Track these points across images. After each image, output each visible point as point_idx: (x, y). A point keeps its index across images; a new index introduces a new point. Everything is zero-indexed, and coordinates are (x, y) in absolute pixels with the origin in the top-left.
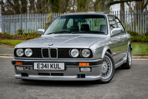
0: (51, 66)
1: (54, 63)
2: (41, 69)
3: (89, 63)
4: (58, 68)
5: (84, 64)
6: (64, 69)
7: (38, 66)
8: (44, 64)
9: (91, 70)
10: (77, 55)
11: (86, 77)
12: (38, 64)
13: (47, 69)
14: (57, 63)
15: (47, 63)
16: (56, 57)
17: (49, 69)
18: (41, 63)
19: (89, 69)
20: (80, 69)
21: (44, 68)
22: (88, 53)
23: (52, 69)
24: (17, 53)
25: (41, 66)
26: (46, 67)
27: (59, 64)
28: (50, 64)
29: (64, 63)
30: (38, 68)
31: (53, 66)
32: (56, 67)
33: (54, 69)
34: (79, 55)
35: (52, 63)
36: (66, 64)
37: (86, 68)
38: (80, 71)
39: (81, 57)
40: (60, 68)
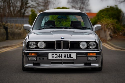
0: (65, 56)
1: (67, 54)
2: (55, 58)
4: (71, 58)
6: (76, 58)
7: (52, 56)
8: (58, 54)
9: (96, 59)
11: (92, 65)
13: (61, 58)
14: (70, 54)
15: (61, 54)
17: (63, 58)
18: (55, 54)
22: (94, 45)
23: (65, 58)
25: (55, 56)
26: (60, 57)
27: (72, 54)
28: (63, 54)
29: (75, 54)
30: (52, 58)
31: (66, 56)
33: (67, 58)
35: (65, 54)
36: (78, 54)
37: (92, 57)
38: (88, 59)
40: (72, 58)
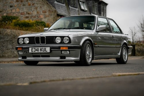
0: (41, 50)
1: (42, 48)
2: (34, 52)
3: (67, 47)
4: (46, 51)
5: (64, 48)
6: (49, 52)
7: (32, 50)
8: (36, 48)
9: (70, 53)
10: (59, 41)
11: (66, 58)
12: (32, 48)
13: (38, 52)
14: (45, 48)
15: (38, 48)
16: (45, 43)
17: (40, 52)
18: (34, 48)
19: (68, 52)
20: (61, 52)
21: (36, 52)
22: (67, 40)
23: (41, 52)
24: (19, 42)
25: (34, 50)
26: (37, 51)
27: (47, 48)
29: (49, 47)
30: (32, 51)
31: (42, 50)
32: (44, 50)
33: (43, 52)
34: (61, 41)
35: (41, 48)
36: (51, 48)
38: (62, 53)
39: (62, 43)
40: (47, 51)
